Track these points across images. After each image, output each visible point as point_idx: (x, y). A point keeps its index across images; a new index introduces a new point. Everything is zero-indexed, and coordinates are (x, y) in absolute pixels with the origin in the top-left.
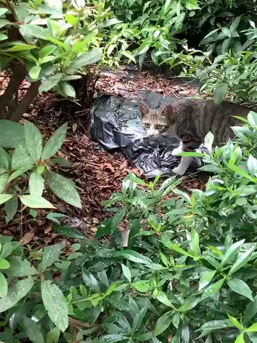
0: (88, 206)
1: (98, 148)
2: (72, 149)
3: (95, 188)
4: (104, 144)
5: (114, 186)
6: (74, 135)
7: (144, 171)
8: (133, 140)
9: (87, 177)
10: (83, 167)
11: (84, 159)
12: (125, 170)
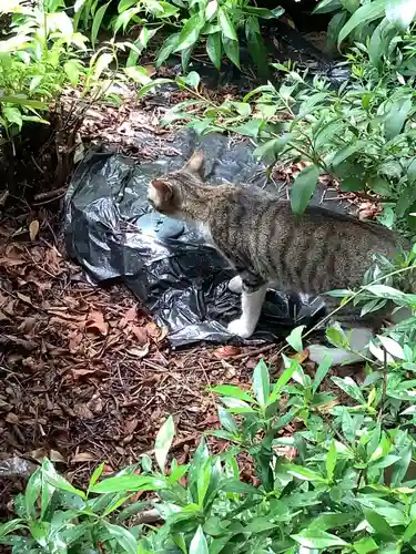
0: (43, 421)
1: (77, 278)
2: (24, 283)
3: (64, 374)
4: (92, 268)
5: (105, 368)
6: (30, 248)
7: (170, 330)
8: (149, 263)
9: (49, 350)
10: (43, 326)
11: (46, 305)
12: (130, 328)
